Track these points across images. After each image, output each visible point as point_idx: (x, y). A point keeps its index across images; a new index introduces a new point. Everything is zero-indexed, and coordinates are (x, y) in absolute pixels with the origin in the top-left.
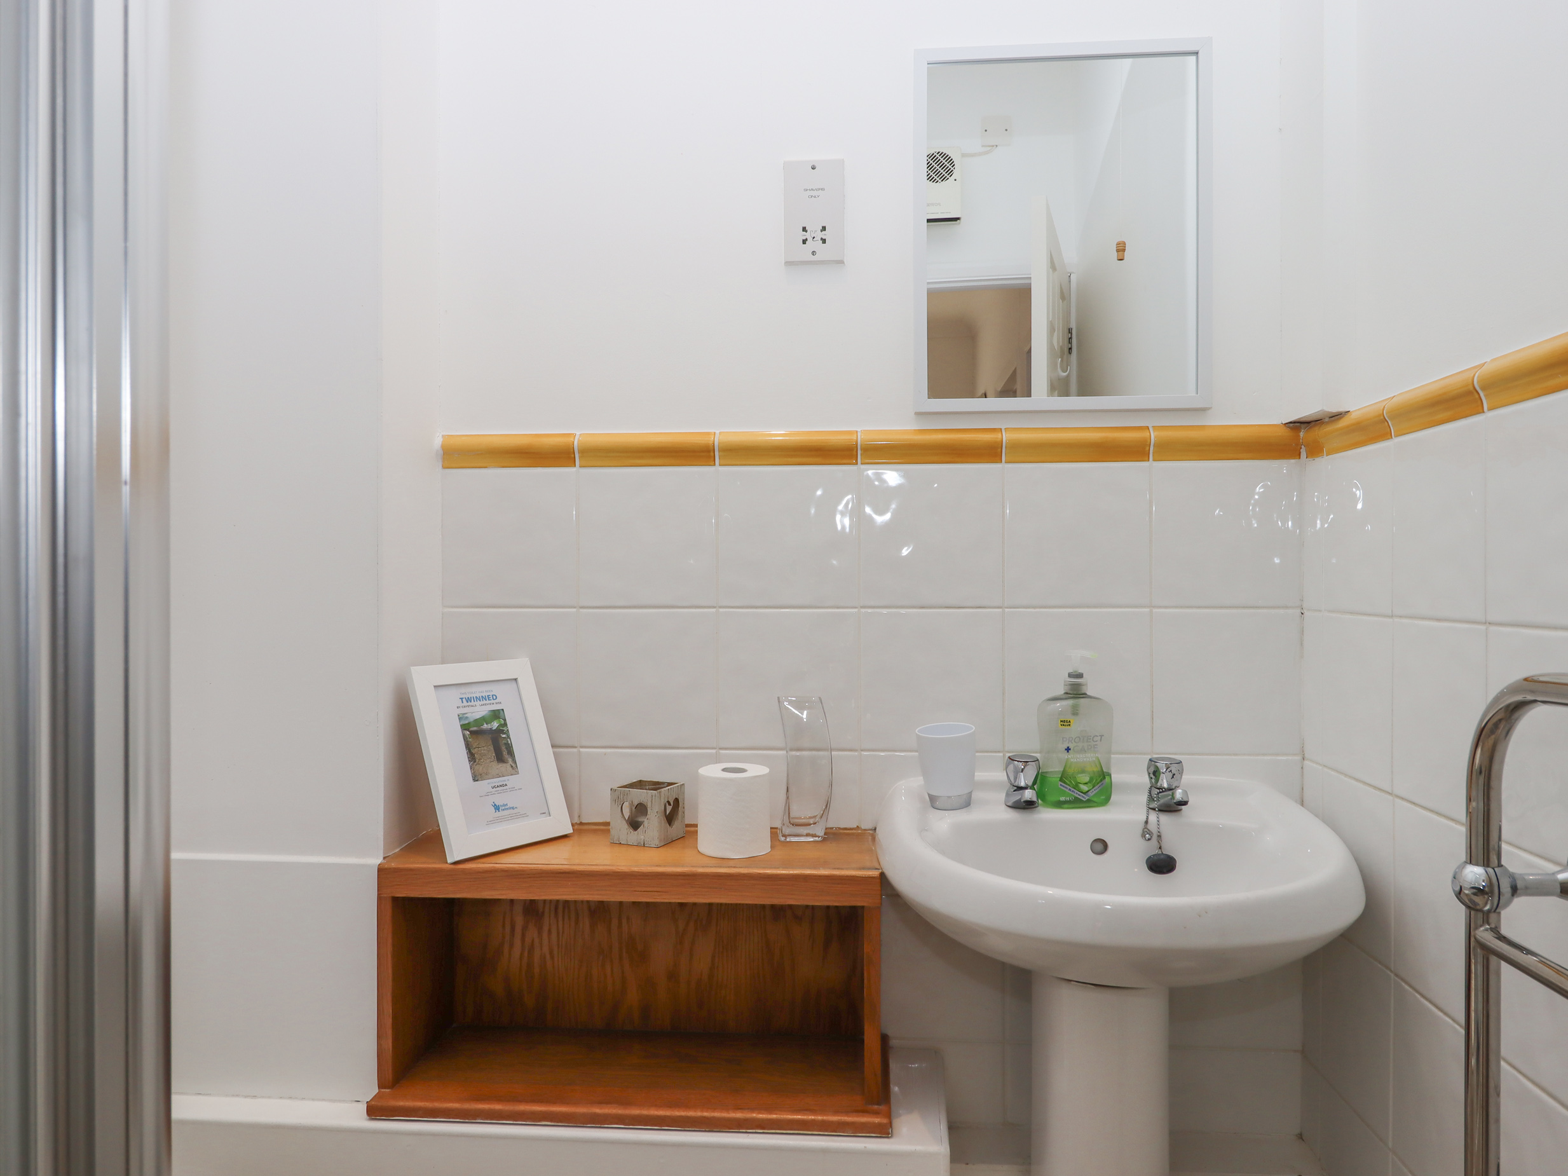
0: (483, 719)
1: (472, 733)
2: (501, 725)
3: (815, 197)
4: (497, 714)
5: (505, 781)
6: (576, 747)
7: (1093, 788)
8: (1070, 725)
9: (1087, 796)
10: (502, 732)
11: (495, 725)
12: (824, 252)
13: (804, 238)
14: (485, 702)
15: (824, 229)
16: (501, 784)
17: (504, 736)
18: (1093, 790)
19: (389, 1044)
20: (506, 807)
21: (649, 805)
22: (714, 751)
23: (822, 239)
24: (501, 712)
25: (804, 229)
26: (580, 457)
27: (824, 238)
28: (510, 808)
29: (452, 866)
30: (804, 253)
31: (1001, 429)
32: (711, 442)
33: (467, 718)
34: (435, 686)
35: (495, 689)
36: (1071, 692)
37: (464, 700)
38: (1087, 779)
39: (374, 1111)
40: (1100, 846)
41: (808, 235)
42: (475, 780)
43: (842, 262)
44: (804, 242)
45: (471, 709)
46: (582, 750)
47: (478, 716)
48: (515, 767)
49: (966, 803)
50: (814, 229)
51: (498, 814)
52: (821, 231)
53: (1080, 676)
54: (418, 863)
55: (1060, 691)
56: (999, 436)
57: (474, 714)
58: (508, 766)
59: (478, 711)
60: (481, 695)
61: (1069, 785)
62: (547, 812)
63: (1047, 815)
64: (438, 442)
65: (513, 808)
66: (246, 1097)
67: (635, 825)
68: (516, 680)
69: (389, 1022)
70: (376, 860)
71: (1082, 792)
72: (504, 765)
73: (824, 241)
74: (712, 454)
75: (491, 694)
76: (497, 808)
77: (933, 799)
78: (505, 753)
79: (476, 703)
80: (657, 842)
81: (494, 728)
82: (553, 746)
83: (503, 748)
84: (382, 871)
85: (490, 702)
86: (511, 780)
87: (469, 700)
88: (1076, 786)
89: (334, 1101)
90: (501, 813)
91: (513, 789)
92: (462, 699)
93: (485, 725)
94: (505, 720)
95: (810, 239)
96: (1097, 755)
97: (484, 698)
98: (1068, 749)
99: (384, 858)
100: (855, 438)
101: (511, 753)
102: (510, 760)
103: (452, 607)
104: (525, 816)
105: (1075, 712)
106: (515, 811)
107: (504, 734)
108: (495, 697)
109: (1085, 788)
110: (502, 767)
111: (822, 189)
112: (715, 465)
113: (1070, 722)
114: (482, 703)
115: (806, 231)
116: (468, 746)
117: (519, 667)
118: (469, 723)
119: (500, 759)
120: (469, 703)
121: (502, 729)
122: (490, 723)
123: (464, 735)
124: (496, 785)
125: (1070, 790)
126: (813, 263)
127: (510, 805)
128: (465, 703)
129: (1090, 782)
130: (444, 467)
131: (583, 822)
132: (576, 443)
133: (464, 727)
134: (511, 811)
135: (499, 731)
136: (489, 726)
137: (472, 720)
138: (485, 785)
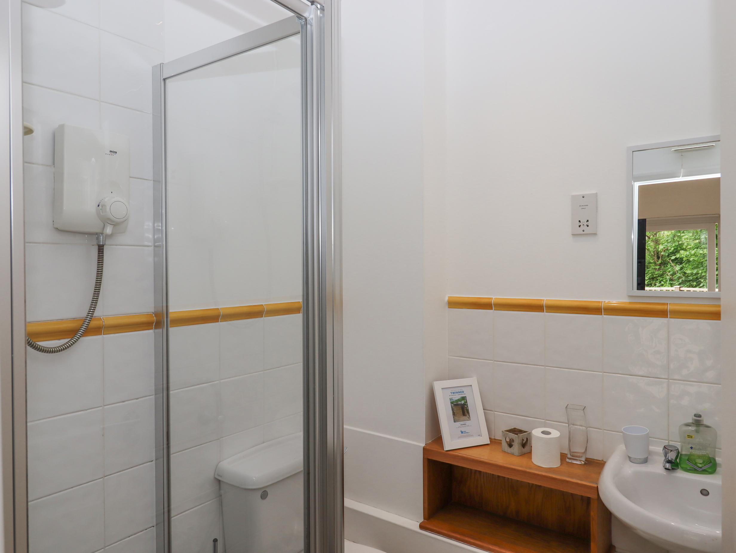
0: (458, 400)
1: (455, 405)
2: (465, 402)
3: (584, 209)
4: (464, 398)
5: (465, 423)
6: (493, 411)
7: (705, 466)
8: (692, 438)
9: (701, 469)
10: (465, 405)
11: (463, 402)
12: (588, 230)
13: (580, 225)
14: (459, 394)
15: (588, 221)
16: (464, 424)
17: (466, 406)
18: (705, 467)
19: (426, 506)
20: (465, 432)
21: (515, 440)
22: (544, 421)
23: (587, 225)
24: (465, 397)
25: (580, 221)
26: (494, 307)
27: (588, 224)
28: (467, 433)
29: (445, 452)
30: (580, 231)
31: (668, 303)
32: (542, 304)
33: (453, 399)
34: (442, 388)
35: (463, 389)
36: (695, 423)
37: (452, 393)
38: (701, 462)
39: (422, 527)
40: (704, 492)
41: (581, 224)
42: (454, 422)
43: (595, 234)
44: (580, 226)
45: (455, 396)
46: (495, 412)
47: (457, 399)
48: (469, 418)
49: (645, 461)
50: (584, 221)
51: (462, 434)
52: (587, 222)
53: (700, 416)
54: (435, 448)
55: (690, 421)
56: (666, 307)
57: (455, 398)
58: (467, 417)
59: (457, 397)
60: (458, 391)
61: (691, 463)
62: (481, 435)
63: (680, 474)
64: (446, 299)
65: (468, 433)
66: (387, 511)
67: (510, 445)
68: (471, 385)
69: (426, 498)
70: (423, 445)
71: (698, 467)
72: (466, 417)
73: (588, 226)
74: (543, 308)
75: (462, 391)
76: (462, 432)
77: (630, 458)
78: (466, 412)
79: (456, 394)
80: (517, 454)
81: (462, 403)
82: (484, 409)
83: (465, 411)
84: (424, 449)
85: (461, 394)
86: (468, 423)
87: (454, 393)
88: (696, 464)
89: (411, 520)
90: (464, 434)
91: (468, 426)
92: (451, 393)
93: (459, 402)
94: (466, 400)
95: (582, 225)
96: (707, 452)
97: (459, 392)
98: (692, 448)
99: (425, 444)
100: (601, 305)
101: (468, 413)
102: (468, 416)
103: (453, 356)
104: (472, 436)
105: (697, 431)
106: (469, 434)
107: (466, 405)
108: (463, 392)
109: (700, 466)
110: (464, 417)
111: (587, 205)
112: (544, 312)
113: (692, 436)
114: (458, 394)
115: (580, 222)
116: (453, 410)
117: (473, 381)
118: (453, 401)
119: (464, 414)
120: (454, 394)
121: (466, 404)
122: (461, 401)
123: (451, 406)
124: (462, 424)
125: (692, 465)
126: (584, 235)
127: (467, 432)
128: (452, 394)
129: (703, 463)
130: (449, 308)
131: (496, 438)
132: (492, 302)
133: (452, 403)
134: (467, 434)
135: (464, 404)
136: (461, 403)
137: (454, 400)
138: (458, 424)
